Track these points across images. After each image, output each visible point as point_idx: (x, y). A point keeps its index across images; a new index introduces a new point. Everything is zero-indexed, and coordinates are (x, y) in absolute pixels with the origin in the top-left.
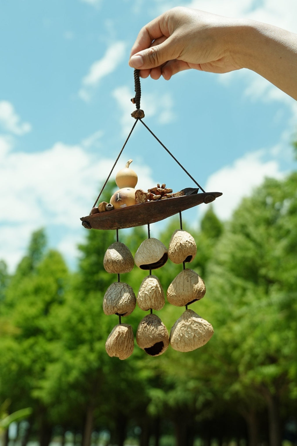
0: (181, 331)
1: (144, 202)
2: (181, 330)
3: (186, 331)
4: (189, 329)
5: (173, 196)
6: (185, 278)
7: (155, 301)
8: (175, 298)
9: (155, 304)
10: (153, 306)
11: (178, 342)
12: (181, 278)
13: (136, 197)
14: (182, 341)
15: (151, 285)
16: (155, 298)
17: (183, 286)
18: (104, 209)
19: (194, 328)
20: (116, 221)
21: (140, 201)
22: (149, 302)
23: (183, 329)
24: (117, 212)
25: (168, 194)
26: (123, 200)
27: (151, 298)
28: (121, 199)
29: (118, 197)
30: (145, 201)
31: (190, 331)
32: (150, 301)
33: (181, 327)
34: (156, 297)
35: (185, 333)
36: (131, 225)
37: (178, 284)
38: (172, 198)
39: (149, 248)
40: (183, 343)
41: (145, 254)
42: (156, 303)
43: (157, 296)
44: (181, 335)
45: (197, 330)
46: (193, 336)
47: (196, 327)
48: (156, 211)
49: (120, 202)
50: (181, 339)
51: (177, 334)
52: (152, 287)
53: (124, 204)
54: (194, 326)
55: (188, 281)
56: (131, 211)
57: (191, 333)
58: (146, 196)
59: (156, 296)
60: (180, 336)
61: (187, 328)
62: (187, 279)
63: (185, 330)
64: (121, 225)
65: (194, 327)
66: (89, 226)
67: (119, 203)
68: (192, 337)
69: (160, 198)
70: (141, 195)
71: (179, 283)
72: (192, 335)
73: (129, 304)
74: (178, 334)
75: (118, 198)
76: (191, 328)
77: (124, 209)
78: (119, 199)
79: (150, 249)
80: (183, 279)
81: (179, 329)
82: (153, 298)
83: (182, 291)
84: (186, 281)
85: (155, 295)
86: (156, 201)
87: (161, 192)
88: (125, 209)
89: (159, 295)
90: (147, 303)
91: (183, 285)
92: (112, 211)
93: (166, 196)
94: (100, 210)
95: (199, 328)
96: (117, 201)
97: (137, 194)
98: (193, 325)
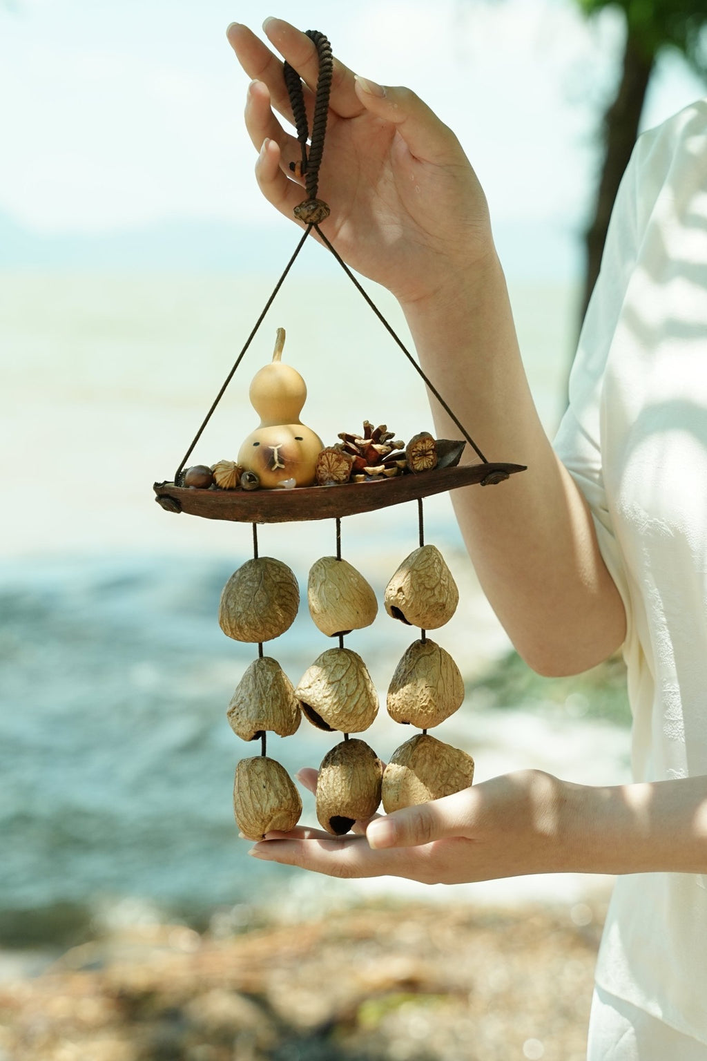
1: (341, 478)
20: (259, 510)
24: (272, 495)
26: (288, 470)
28: (283, 466)
29: (276, 458)
30: (345, 476)
48: (368, 500)
49: (281, 474)
53: (291, 478)
67: (278, 475)
78: (276, 467)
97: (325, 457)
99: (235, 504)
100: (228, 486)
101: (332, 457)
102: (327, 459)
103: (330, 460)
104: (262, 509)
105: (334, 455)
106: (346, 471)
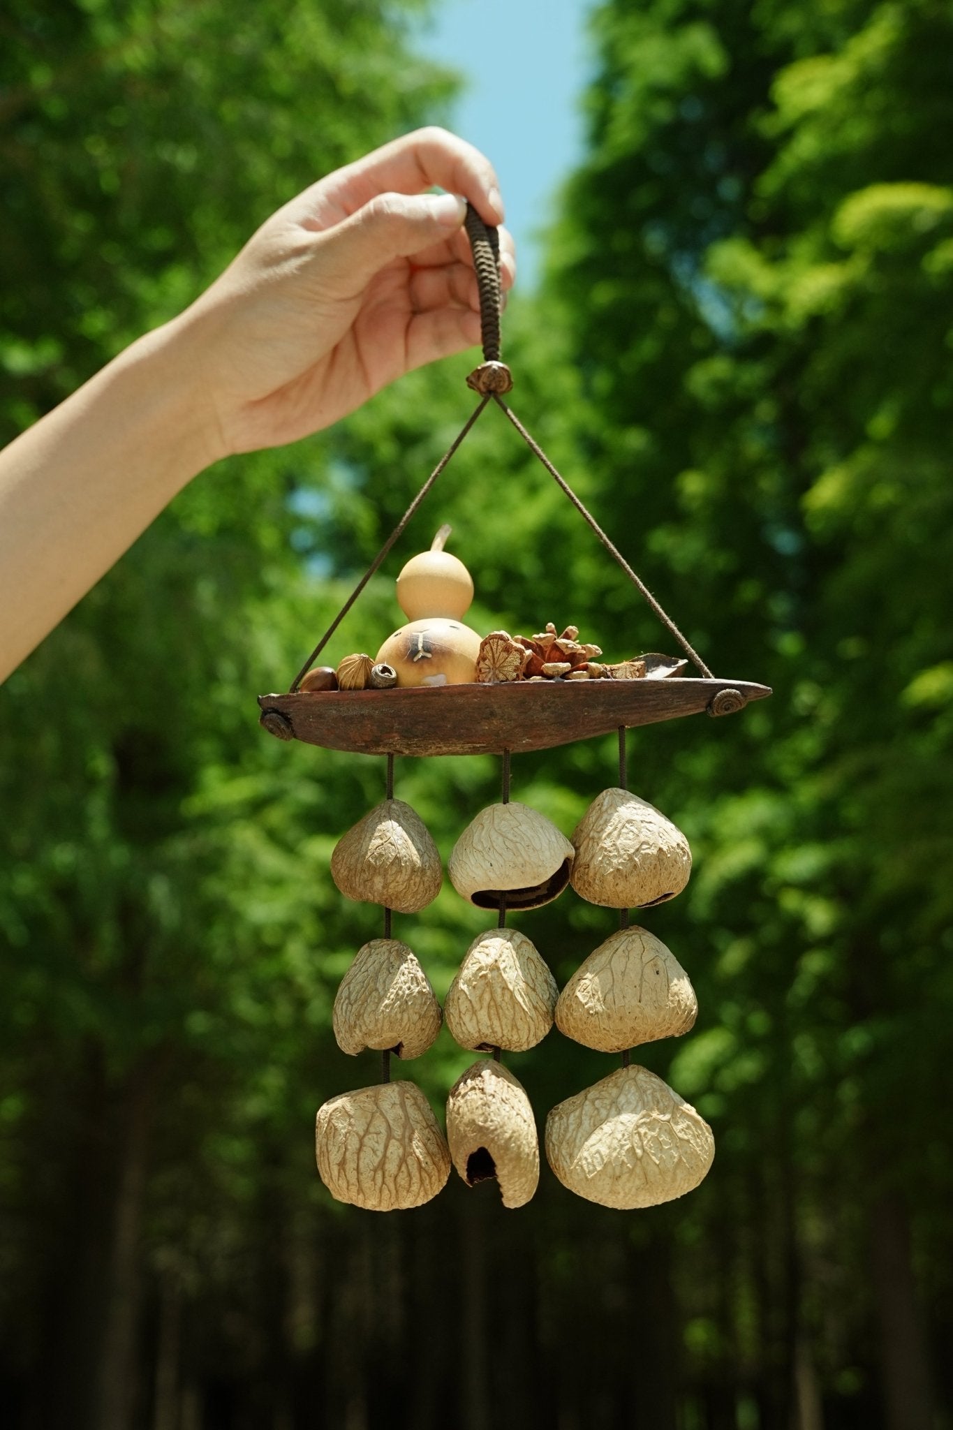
0: (636, 1137)
1: (509, 678)
2: (639, 1133)
3: (656, 1139)
4: (663, 1138)
5: (612, 674)
6: (645, 959)
7: (493, 1017)
8: (606, 1021)
9: (491, 1026)
10: (487, 1035)
11: (622, 1174)
12: (631, 958)
13: (482, 658)
14: (638, 1170)
15: (480, 963)
16: (489, 1007)
17: (641, 986)
18: (361, 681)
19: (681, 1135)
20: (396, 726)
21: (497, 672)
22: (471, 1019)
23: (645, 1133)
24: (411, 696)
25: (593, 664)
26: (435, 660)
27: (477, 1006)
28: (429, 655)
29: (420, 646)
30: (515, 674)
31: (667, 1144)
32: (474, 1017)
33: (638, 1127)
34: (492, 1003)
35: (651, 1148)
36: (445, 749)
37: (618, 977)
38: (609, 680)
39: (510, 836)
40: (640, 1179)
41: (497, 855)
42: (496, 1023)
43: (499, 999)
44: (639, 1152)
45: (688, 1141)
46: (676, 1160)
47: (686, 1134)
48: (547, 714)
49: (425, 666)
50: (635, 1166)
51: (622, 1146)
52: (480, 969)
53: (440, 674)
54: (680, 1127)
55: (658, 973)
56: (460, 701)
57: (670, 1149)
58: (522, 659)
59: (493, 999)
60: (635, 1153)
61: (657, 1130)
62: (655, 965)
63: (652, 1137)
64: (408, 745)
65: (680, 1132)
66: (288, 727)
67: (421, 667)
68: (670, 1166)
69: (565, 675)
70: (505, 654)
71: (623, 973)
72: (672, 1157)
73: (399, 1016)
74: (626, 1148)
75: (417, 652)
76: (671, 1133)
77: (437, 692)
78: (420, 655)
79: (514, 839)
80: (638, 961)
81: (630, 1130)
82: (481, 1008)
83: (635, 1002)
84: (649, 971)
85: (487, 997)
86: (552, 681)
87: (567, 652)
88: (443, 691)
89: (503, 995)
90: (467, 1024)
91: (637, 983)
92: (389, 692)
93: (586, 668)
94: (345, 679)
95: (694, 1135)
96: (415, 659)
97: (487, 647)
98: (677, 1123)
99: (362, 715)
100: (353, 684)
101: (497, 646)
102: (492, 648)
103: (494, 650)
104: (399, 724)
105: (500, 642)
106: (516, 666)
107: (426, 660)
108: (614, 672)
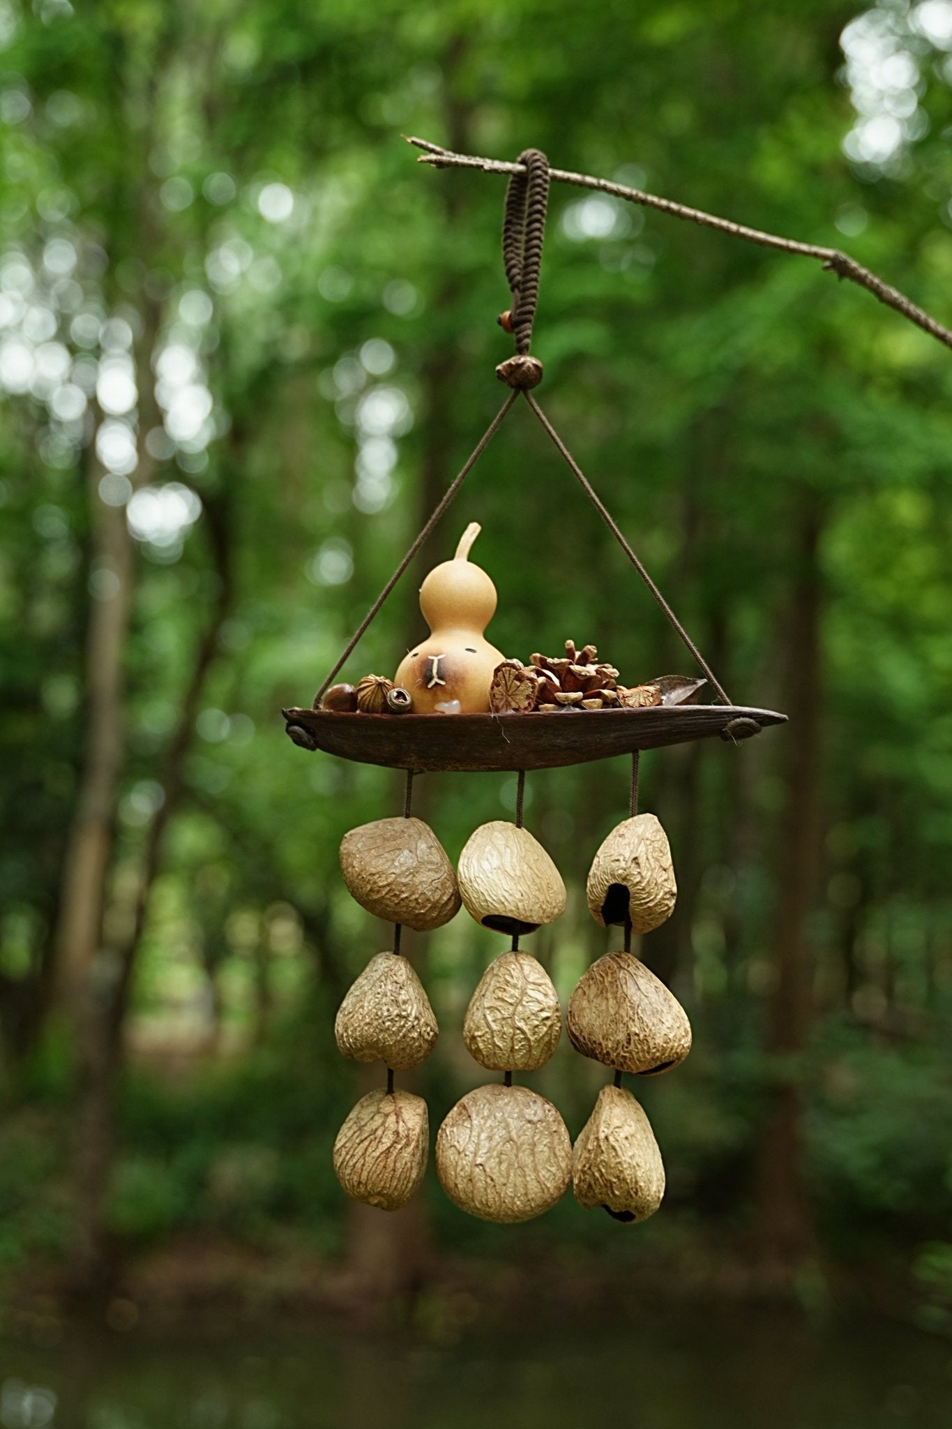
13: (496, 684)
21: (510, 699)
25: (606, 692)
38: (621, 709)
58: (533, 686)
70: (517, 683)
75: (431, 678)
86: (564, 711)
93: (599, 695)
94: (364, 700)
96: (429, 686)
107: (439, 687)
108: (626, 699)
